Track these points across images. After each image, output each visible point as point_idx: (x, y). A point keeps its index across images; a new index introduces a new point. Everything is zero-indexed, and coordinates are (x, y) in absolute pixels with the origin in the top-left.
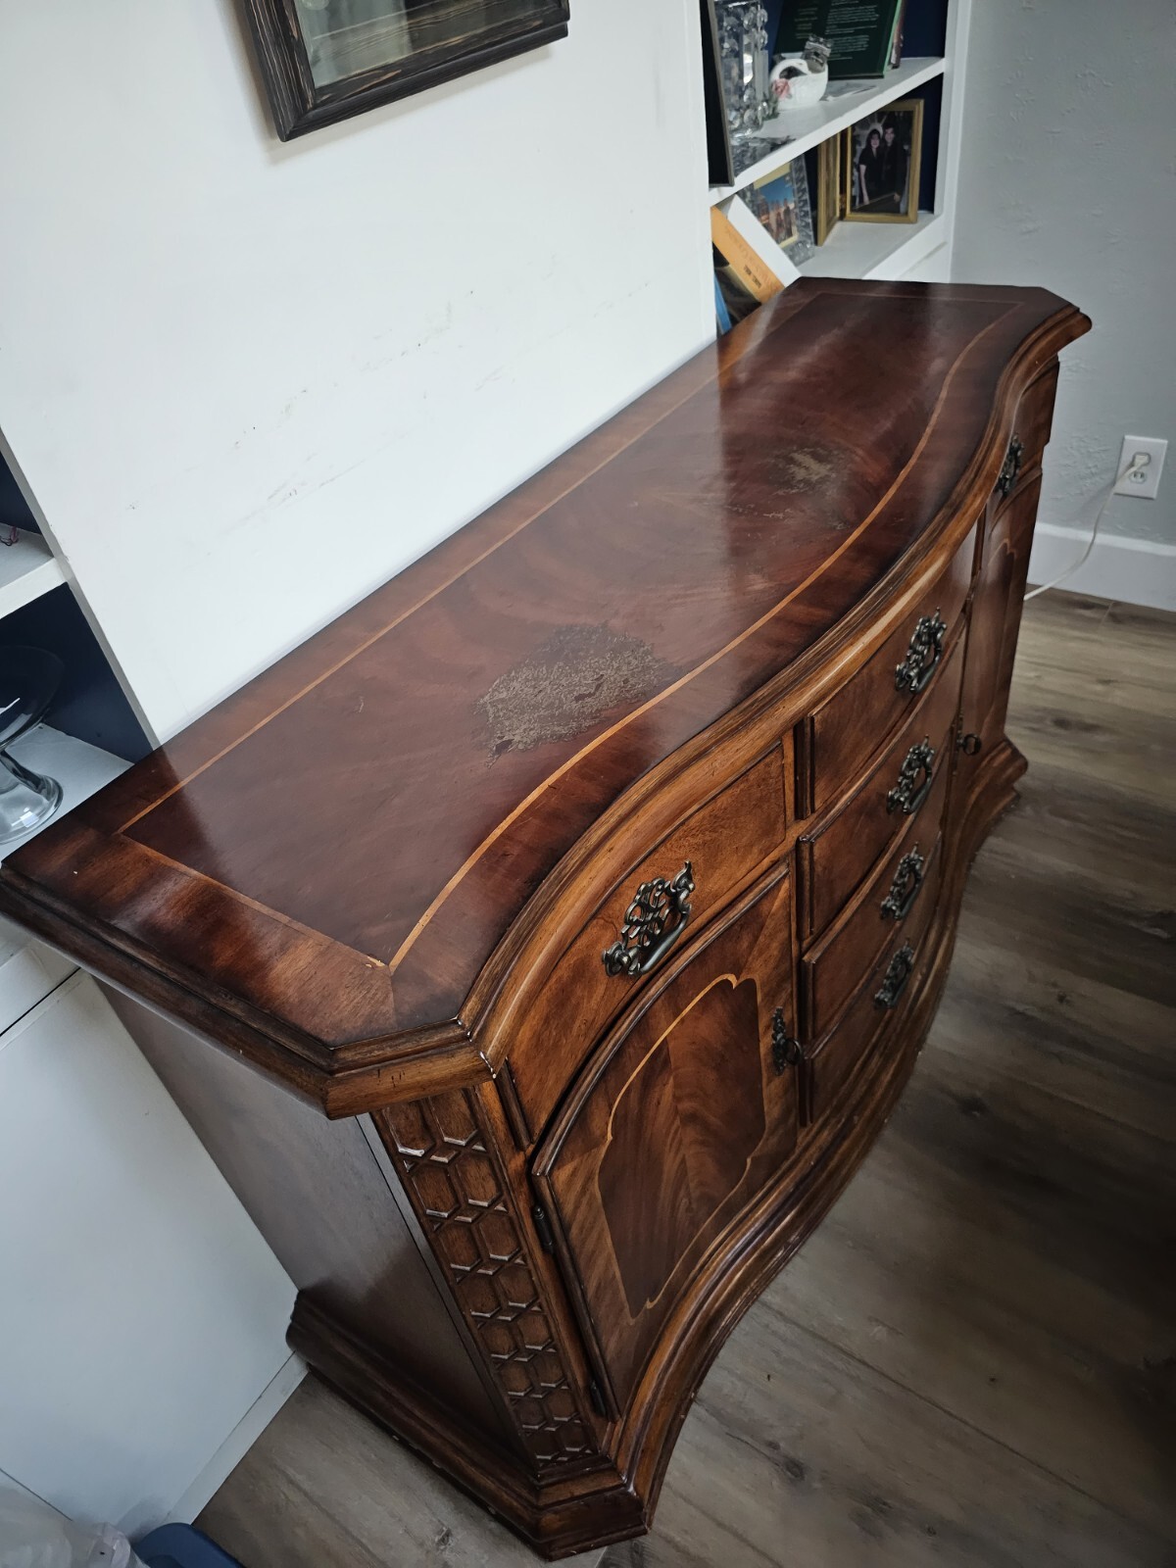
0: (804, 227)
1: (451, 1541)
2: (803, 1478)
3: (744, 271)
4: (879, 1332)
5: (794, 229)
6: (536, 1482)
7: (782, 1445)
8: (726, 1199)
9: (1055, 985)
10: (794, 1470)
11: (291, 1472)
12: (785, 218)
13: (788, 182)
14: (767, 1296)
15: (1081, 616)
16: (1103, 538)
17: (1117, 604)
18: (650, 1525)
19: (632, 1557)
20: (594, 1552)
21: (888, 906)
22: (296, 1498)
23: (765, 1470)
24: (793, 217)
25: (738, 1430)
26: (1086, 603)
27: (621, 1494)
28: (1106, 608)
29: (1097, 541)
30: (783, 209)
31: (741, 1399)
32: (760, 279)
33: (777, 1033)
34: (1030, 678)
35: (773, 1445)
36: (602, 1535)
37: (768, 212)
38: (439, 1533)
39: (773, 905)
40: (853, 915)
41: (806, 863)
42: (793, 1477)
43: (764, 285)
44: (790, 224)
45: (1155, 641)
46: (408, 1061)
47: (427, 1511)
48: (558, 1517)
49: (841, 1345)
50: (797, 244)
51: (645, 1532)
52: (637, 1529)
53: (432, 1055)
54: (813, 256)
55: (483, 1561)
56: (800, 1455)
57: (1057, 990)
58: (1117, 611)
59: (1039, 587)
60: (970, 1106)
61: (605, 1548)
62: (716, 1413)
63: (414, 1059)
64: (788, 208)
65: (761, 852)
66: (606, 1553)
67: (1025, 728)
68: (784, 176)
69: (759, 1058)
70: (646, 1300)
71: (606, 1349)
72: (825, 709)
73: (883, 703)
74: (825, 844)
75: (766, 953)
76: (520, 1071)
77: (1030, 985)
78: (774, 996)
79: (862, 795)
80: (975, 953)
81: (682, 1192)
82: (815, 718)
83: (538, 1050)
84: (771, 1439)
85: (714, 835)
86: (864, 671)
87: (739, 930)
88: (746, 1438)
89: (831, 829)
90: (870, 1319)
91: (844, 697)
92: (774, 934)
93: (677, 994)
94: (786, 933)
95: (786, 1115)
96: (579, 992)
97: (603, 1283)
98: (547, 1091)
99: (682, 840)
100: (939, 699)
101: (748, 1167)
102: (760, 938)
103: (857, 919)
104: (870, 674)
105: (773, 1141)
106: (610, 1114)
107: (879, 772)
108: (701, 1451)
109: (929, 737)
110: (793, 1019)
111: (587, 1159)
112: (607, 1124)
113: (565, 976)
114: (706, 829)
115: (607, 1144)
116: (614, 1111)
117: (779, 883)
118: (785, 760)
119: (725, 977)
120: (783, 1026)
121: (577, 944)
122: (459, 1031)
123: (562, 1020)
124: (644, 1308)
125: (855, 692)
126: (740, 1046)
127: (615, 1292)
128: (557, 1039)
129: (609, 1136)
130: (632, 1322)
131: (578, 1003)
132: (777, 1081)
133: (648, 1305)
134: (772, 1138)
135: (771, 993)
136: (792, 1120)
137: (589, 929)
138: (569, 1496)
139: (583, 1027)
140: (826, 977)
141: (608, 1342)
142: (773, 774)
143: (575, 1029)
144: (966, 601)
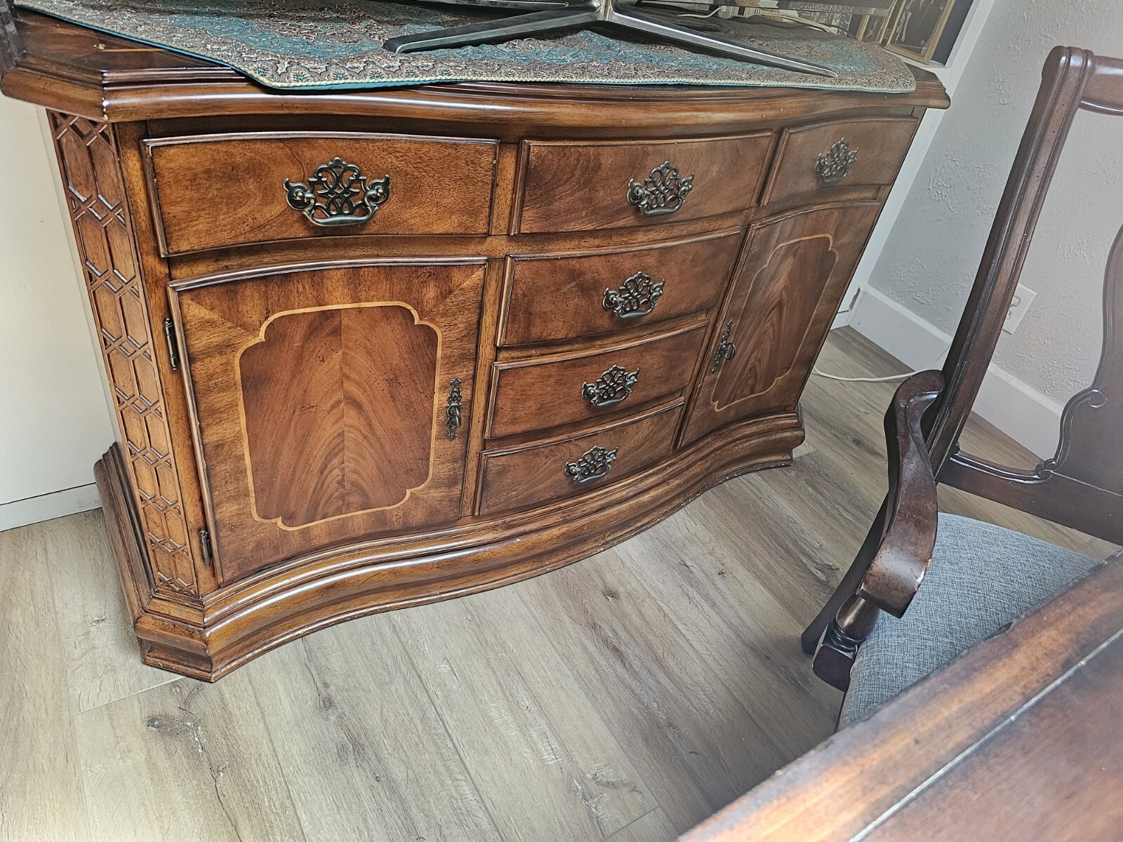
1: (101, 625)
2: (327, 710)
4: (444, 667)
6: (153, 593)
7: (332, 687)
8: (381, 508)
9: (723, 564)
10: (327, 703)
11: (50, 545)
14: (395, 614)
18: (218, 679)
19: (193, 690)
20: (175, 675)
21: (589, 389)
23: (309, 692)
25: (314, 667)
27: (199, 633)
31: (330, 653)
33: (453, 399)
35: (326, 685)
38: (99, 617)
39: (464, 281)
40: (549, 363)
42: (323, 706)
46: (61, 80)
47: (103, 603)
48: (153, 622)
49: (415, 661)
51: (209, 682)
52: (207, 675)
55: (111, 644)
56: (338, 698)
57: (722, 568)
60: (611, 593)
61: (181, 677)
62: (309, 652)
69: (432, 407)
70: (278, 517)
71: (217, 505)
72: (543, 149)
73: (610, 199)
74: (527, 273)
75: (452, 318)
76: (165, 180)
77: (708, 556)
78: (454, 365)
79: (574, 262)
80: (688, 523)
81: (336, 461)
82: (532, 147)
83: (192, 186)
84: (328, 681)
85: (416, 174)
86: (592, 150)
87: (427, 275)
88: (314, 672)
89: (535, 263)
90: (445, 658)
91: (565, 154)
92: (461, 308)
93: (357, 282)
94: (475, 318)
95: (452, 482)
96: (252, 185)
97: (226, 448)
98: (195, 229)
99: (385, 153)
100: (684, 260)
101: (407, 497)
102: (448, 300)
103: (553, 371)
104: (597, 157)
105: (435, 495)
106: (266, 318)
107: (597, 258)
108: (283, 664)
109: (666, 284)
110: (471, 402)
111: (230, 328)
112: (261, 324)
113: (238, 159)
114: (410, 162)
115: (256, 341)
116: (271, 319)
117: (472, 267)
118: (498, 162)
119: (409, 307)
120: (458, 398)
121: (258, 145)
122: (100, 78)
123: (227, 191)
124: (274, 521)
125: (578, 160)
126: (414, 381)
127: (241, 472)
128: (218, 200)
129: (261, 336)
130: (256, 517)
131: (249, 195)
132: (447, 444)
133: (279, 521)
134: (433, 491)
135: (452, 359)
136: (456, 491)
137: (273, 146)
138: (167, 613)
139: (251, 220)
140: (511, 392)
141: (221, 502)
142: (483, 165)
143: (242, 212)
144: (749, 225)
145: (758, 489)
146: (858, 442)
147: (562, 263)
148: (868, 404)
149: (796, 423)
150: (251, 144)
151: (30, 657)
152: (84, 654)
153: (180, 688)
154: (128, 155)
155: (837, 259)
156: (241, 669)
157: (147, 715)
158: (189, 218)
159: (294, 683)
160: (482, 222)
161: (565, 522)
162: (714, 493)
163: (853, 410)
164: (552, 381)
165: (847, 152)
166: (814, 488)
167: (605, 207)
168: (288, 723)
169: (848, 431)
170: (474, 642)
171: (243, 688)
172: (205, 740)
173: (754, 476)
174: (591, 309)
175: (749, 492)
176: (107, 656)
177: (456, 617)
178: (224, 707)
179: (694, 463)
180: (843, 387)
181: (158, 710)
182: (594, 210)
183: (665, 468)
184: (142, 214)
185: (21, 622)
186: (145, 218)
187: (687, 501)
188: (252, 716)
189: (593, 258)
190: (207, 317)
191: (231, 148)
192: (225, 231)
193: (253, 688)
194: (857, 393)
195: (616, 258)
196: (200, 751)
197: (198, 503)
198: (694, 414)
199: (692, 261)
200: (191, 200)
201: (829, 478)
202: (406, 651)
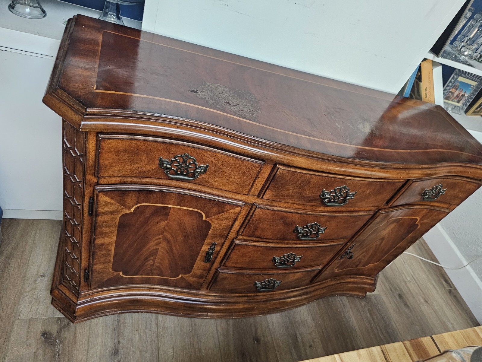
0: (465, 104)
1: (43, 278)
2: (115, 356)
3: (425, 89)
4: (170, 352)
5: (461, 102)
6: (62, 281)
7: (121, 344)
8: (167, 278)
9: (313, 342)
10: (116, 352)
11: (38, 232)
12: (461, 97)
13: (472, 88)
14: (160, 316)
15: (441, 281)
16: (469, 268)
17: (455, 289)
18: (77, 323)
19: (66, 324)
20: (61, 314)
21: (276, 259)
22: (32, 237)
23: (111, 343)
24: (464, 99)
25: (117, 331)
26: (447, 281)
27: (74, 305)
28: (451, 287)
29: (467, 267)
30: (462, 93)
31: (127, 326)
32: (428, 95)
33: (211, 249)
34: (407, 279)
35: (119, 342)
36: (65, 312)
37: (457, 89)
38: (43, 274)
39: (231, 210)
40: (260, 246)
41: (252, 212)
42: (114, 353)
43: (427, 98)
44: (461, 100)
45: (453, 307)
46: (68, 106)
47: (47, 268)
48: (58, 294)
49: (160, 344)
50: (458, 107)
51: (73, 323)
52: (73, 320)
53: (73, 110)
54: (460, 115)
55: (43, 288)
56: (121, 351)
57: (312, 344)
58: (453, 291)
59: (440, 264)
60: (257, 340)
61: (64, 316)
62: (118, 322)
63: (69, 107)
64: (465, 95)
65: (235, 189)
66: (63, 317)
67: (390, 287)
68: (472, 85)
69: (201, 250)
70: (121, 271)
71: (95, 264)
72: (285, 171)
73: (311, 195)
74: (261, 213)
75: (220, 221)
76: (104, 151)
77: (308, 335)
78: (215, 237)
79: (285, 213)
80: (305, 313)
81: (152, 258)
82: (279, 169)
83: (116, 154)
84: (120, 341)
85: (222, 167)
86: (308, 176)
87: (214, 204)
88: (116, 334)
89: (266, 210)
90: (173, 347)
91: (295, 175)
92: (226, 219)
93: (182, 199)
94: (231, 223)
95: (201, 277)
96: (144, 157)
97: (104, 246)
98: (113, 169)
99: (210, 156)
100: (340, 222)
101: (179, 277)
102: (221, 215)
103: (261, 249)
104: (310, 179)
105: (192, 279)
106: (136, 205)
107: (296, 214)
108: (106, 325)
109: (327, 229)
110: (219, 252)
111: (118, 206)
112: (133, 206)
113: (141, 147)
114: (220, 162)
115: (130, 212)
116: (138, 205)
117: (237, 206)
118: (261, 171)
119: (202, 213)
120: (213, 250)
121: (151, 143)
122: (84, 111)
123: (132, 157)
124: (118, 272)
125: (300, 178)
126: (196, 239)
127: (109, 255)
128: (127, 160)
129: (132, 210)
130: (111, 270)
131: (142, 160)
132: (203, 263)
133: (121, 274)
134: (192, 278)
135: (215, 235)
136: (202, 281)
137: (159, 144)
138: (65, 292)
139: (140, 169)
140: (238, 253)
141: (97, 264)
142: (254, 170)
143: (136, 166)
144: (378, 210)
145: (344, 305)
146: (400, 296)
147: (279, 213)
148: (413, 276)
149: (373, 283)
150: (148, 142)
151: (10, 285)
152: (31, 291)
153: (61, 321)
154: (90, 139)
155: (418, 228)
156: (88, 321)
157: (43, 330)
158: (111, 165)
159: (106, 337)
160: (246, 190)
161: (247, 302)
162: (323, 301)
163: (404, 278)
164: (259, 253)
165: (440, 189)
166: (371, 315)
167: (307, 197)
168: (97, 356)
169: (398, 288)
170: (188, 343)
171: (85, 331)
172: (61, 352)
173: (345, 298)
174: (287, 231)
175: (340, 306)
176: (39, 295)
177: (185, 327)
178: (75, 338)
179: (317, 290)
180: (403, 263)
181: (48, 329)
182: (301, 197)
183: (302, 289)
184: (91, 160)
185: (13, 266)
186: (92, 162)
187: (308, 302)
188: (83, 347)
189: (294, 214)
190: (109, 201)
191: (139, 143)
192: (127, 171)
193: (89, 333)
194: (409, 269)
195: (306, 216)
196: (57, 356)
197: (87, 261)
198: (324, 273)
199: (344, 222)
200: (114, 159)
201: (380, 311)
202: (158, 337)
